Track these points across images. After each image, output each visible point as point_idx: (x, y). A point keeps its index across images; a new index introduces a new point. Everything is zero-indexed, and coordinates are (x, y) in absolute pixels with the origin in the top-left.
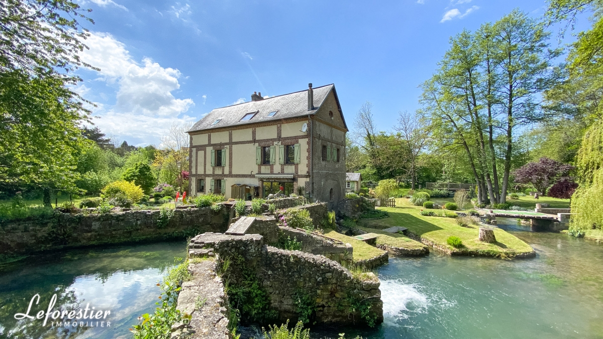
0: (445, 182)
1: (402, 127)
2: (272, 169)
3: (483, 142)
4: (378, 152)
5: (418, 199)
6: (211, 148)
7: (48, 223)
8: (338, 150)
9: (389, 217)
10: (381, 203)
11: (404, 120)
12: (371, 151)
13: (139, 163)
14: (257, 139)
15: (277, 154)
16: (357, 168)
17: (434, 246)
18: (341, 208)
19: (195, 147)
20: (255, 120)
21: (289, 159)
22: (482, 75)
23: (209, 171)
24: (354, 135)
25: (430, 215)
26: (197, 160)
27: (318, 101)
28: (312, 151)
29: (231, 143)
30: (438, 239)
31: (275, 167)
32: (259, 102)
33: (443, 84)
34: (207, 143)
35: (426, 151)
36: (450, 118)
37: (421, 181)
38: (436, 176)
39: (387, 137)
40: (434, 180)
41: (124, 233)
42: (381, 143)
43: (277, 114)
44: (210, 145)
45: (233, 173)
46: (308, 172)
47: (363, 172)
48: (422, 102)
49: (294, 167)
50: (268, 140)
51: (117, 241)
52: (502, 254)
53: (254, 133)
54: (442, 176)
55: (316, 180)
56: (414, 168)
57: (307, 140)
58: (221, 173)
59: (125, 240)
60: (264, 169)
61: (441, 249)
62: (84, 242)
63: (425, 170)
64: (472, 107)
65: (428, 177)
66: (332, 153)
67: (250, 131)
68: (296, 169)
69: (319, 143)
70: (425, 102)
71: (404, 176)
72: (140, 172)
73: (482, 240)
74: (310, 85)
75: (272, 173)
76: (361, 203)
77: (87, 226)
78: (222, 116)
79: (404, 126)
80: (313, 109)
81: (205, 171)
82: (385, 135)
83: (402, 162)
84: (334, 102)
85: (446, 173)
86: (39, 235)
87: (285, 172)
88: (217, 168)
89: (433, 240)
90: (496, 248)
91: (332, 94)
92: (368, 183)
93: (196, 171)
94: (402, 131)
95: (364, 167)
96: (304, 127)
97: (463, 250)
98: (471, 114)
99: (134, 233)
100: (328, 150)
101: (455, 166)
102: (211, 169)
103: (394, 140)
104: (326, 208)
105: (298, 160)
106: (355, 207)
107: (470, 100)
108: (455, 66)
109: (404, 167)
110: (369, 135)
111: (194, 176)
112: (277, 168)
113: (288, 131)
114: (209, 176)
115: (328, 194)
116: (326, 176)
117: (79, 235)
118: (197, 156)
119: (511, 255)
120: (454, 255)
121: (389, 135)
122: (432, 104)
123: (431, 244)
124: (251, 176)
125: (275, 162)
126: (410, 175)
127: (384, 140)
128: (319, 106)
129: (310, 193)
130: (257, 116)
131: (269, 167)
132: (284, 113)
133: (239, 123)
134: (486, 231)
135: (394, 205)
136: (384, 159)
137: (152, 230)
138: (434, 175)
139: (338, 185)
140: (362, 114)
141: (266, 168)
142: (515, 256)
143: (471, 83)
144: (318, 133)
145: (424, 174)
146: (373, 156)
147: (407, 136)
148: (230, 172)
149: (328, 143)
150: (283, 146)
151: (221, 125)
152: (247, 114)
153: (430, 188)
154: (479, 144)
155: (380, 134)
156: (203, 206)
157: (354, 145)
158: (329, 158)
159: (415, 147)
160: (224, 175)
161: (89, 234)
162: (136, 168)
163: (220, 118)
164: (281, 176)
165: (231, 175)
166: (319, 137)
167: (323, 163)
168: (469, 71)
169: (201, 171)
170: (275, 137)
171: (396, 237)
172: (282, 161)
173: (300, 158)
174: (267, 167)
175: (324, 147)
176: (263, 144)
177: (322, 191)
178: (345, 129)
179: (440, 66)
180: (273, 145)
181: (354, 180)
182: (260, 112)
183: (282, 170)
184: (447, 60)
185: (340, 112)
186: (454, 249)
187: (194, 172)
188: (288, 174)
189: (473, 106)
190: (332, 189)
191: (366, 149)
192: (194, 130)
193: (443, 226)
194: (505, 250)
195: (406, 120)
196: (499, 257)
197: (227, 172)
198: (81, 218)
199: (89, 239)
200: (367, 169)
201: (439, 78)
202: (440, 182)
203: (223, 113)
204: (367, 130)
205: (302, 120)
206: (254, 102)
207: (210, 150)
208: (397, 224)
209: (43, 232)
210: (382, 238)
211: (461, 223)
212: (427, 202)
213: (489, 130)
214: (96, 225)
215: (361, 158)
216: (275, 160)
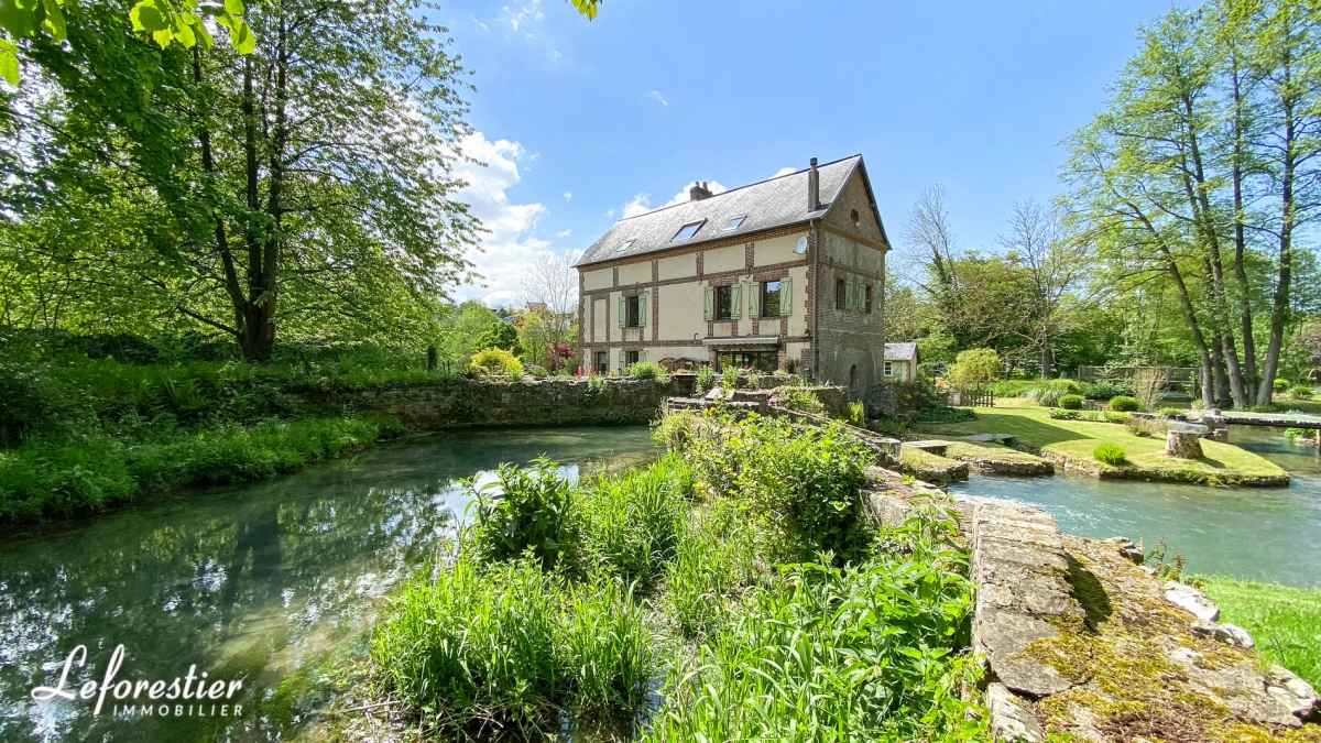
0: (1128, 366)
1: (1019, 238)
2: (735, 328)
3: (1218, 265)
4: (959, 298)
5: (1049, 392)
6: (620, 293)
7: (452, 390)
8: (868, 288)
9: (977, 419)
10: (961, 398)
11: (1025, 222)
12: (942, 294)
13: (498, 324)
14: (706, 271)
15: (746, 299)
16: (908, 336)
17: (1066, 465)
18: (874, 401)
19: (590, 293)
20: (701, 237)
21: (769, 306)
22: (1222, 105)
23: (616, 336)
24: (903, 261)
25: (1070, 419)
26: (593, 318)
27: (828, 192)
28: (815, 292)
29: (656, 283)
30: (1076, 452)
31: (740, 324)
32: (705, 202)
33: (1121, 134)
34: (611, 285)
35: (1080, 292)
36: (1138, 212)
37: (1065, 363)
38: (1107, 350)
39: (982, 262)
40: (1101, 361)
41: (541, 411)
42: (967, 275)
43: (745, 223)
44: (616, 288)
45: (661, 338)
46: (807, 331)
47: (924, 343)
48: (1068, 177)
49: (778, 322)
50: (726, 274)
51: (534, 421)
52: (1210, 477)
53: (700, 262)
54: (1120, 350)
55: (824, 344)
56: (1047, 332)
57: (806, 269)
58: (638, 339)
59: (544, 420)
60: (721, 329)
61: (1080, 468)
62: (492, 421)
63: (1076, 336)
64: (1195, 185)
65: (1084, 353)
66: (855, 295)
67: (693, 257)
68: (784, 326)
69: (830, 276)
70: (1074, 177)
71: (1023, 350)
72: (502, 337)
73: (1171, 453)
74: (814, 162)
75: (735, 335)
76: (917, 393)
77: (496, 398)
78: (635, 234)
79: (1025, 234)
80: (819, 207)
81: (608, 337)
82: (978, 258)
83: (1017, 318)
84: (862, 190)
85: (1131, 343)
86: (443, 406)
87: (761, 332)
88: (630, 331)
89: (1064, 453)
90: (1199, 466)
91: (858, 175)
92: (935, 368)
93: (593, 338)
94: (1019, 246)
95: (926, 332)
96: (801, 244)
97: (1126, 468)
98: (1193, 200)
99: (554, 413)
100: (849, 290)
101: (1156, 326)
102: (620, 332)
103: (1000, 268)
104: (845, 397)
105: (788, 308)
106: (905, 399)
107: (1190, 168)
108: (1152, 89)
109: (1025, 331)
110: (938, 260)
111: (588, 345)
112: (745, 326)
113: (768, 254)
114: (615, 345)
115: (846, 377)
116: (844, 341)
117: (486, 410)
118: (593, 310)
119: (1230, 481)
120: (1105, 476)
121: (987, 257)
122: (1094, 181)
123: (1061, 461)
124: (696, 343)
125: (740, 315)
126: (1037, 348)
127: (975, 270)
128: (832, 201)
129: (813, 369)
130: (704, 228)
131: (729, 324)
132: (758, 220)
133: (670, 245)
134: (1181, 436)
135: (992, 404)
136: (974, 312)
137: (577, 409)
138: (1100, 348)
139: (868, 360)
140: (921, 212)
141: (722, 327)
142: (1240, 482)
143: (1191, 127)
144: (829, 255)
145: (1077, 348)
146: (949, 305)
147: (1032, 259)
148: (655, 335)
149: (848, 274)
150: (757, 283)
151: (637, 250)
152: (685, 226)
153: (1089, 377)
154: (1210, 270)
155: (965, 256)
156: (644, 377)
157: (902, 283)
158: (849, 304)
159: (1051, 283)
160: (643, 343)
161: (499, 410)
162: (496, 333)
163: (633, 238)
164: (755, 340)
165: (656, 343)
166: (831, 263)
167: (838, 314)
168: (1186, 100)
169: (600, 337)
170: (742, 266)
171: (987, 447)
172: (755, 312)
173: (791, 306)
174: (725, 324)
175: (840, 283)
176: (717, 282)
177: (835, 369)
178: (885, 245)
179: (1113, 92)
180: (737, 281)
181: (900, 357)
182: (710, 221)
183: (756, 328)
184: (1132, 77)
185: (874, 210)
186: (1107, 466)
187: (587, 339)
188: (767, 336)
189: (1196, 183)
190: (854, 366)
191: (930, 290)
192: (588, 262)
193: (1095, 433)
194: (1218, 471)
195: (1030, 222)
196: (1204, 483)
197: (648, 336)
198: (487, 386)
199: (499, 417)
200: (932, 338)
201: (1111, 120)
202: (1114, 364)
203: (637, 227)
204: (934, 247)
205: (797, 231)
206: (696, 202)
207: (616, 297)
208: (992, 430)
209: (447, 402)
210: (957, 447)
211: (1137, 430)
212: (1068, 396)
213: (1234, 235)
214: (506, 398)
215: (917, 312)
216: (741, 310)
